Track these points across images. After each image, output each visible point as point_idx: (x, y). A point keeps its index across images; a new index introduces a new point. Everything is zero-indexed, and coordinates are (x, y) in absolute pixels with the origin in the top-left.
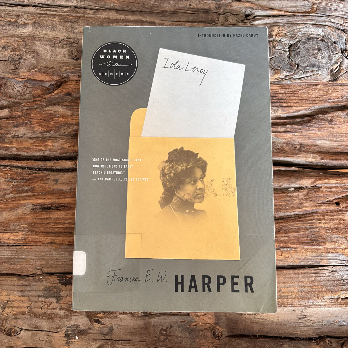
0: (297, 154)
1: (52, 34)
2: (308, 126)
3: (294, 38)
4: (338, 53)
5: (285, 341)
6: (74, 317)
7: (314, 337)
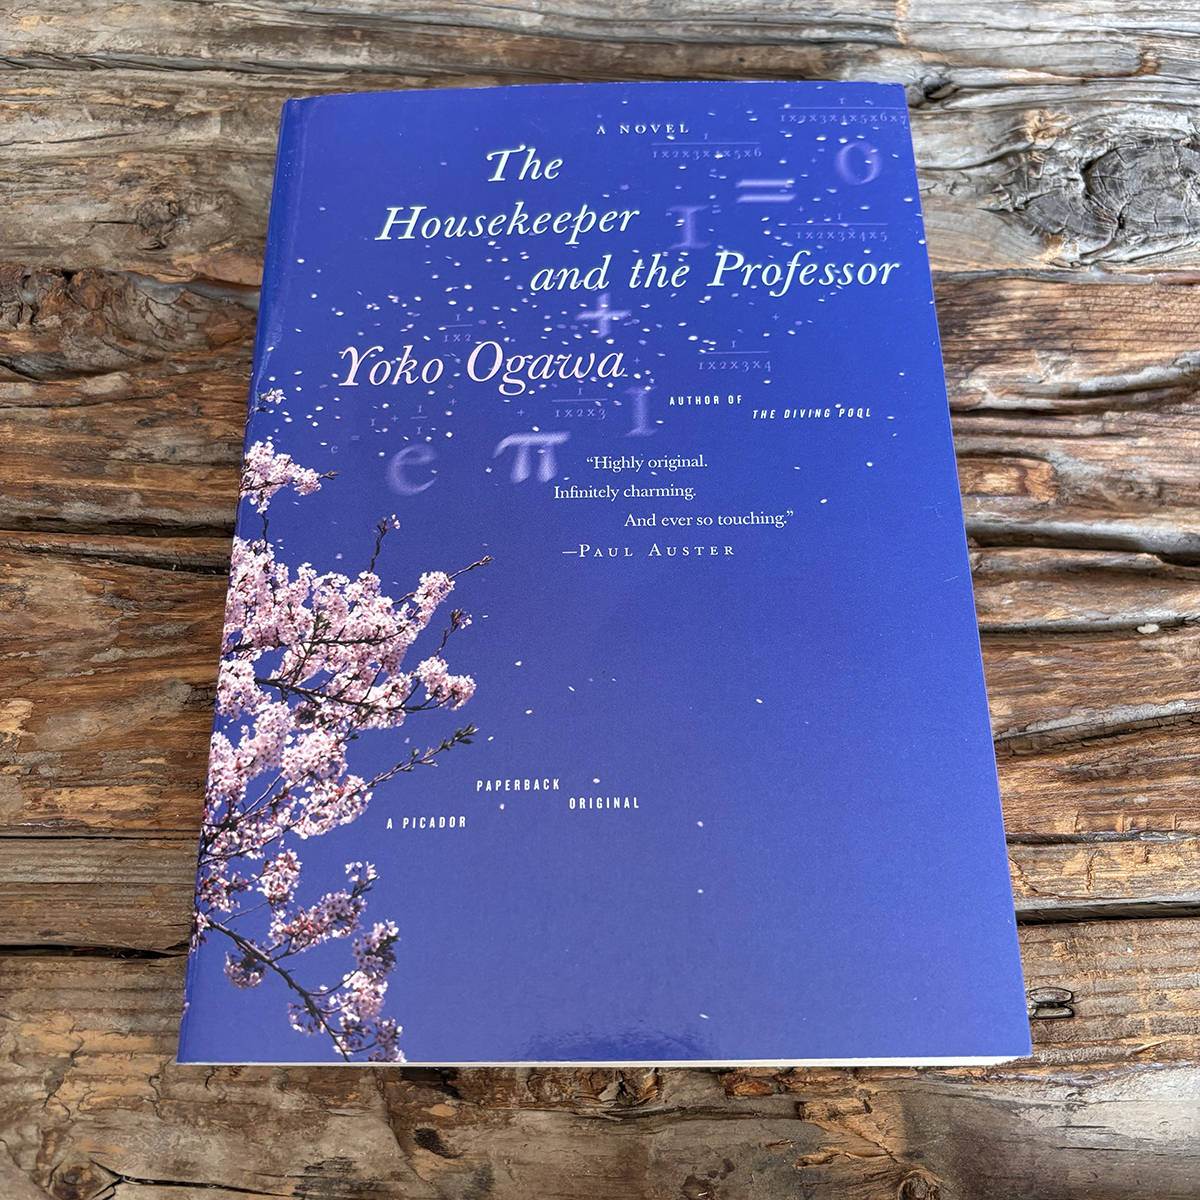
0: (1150, 511)
2: (1182, 414)
3: (1096, 139)
6: (335, 1123)
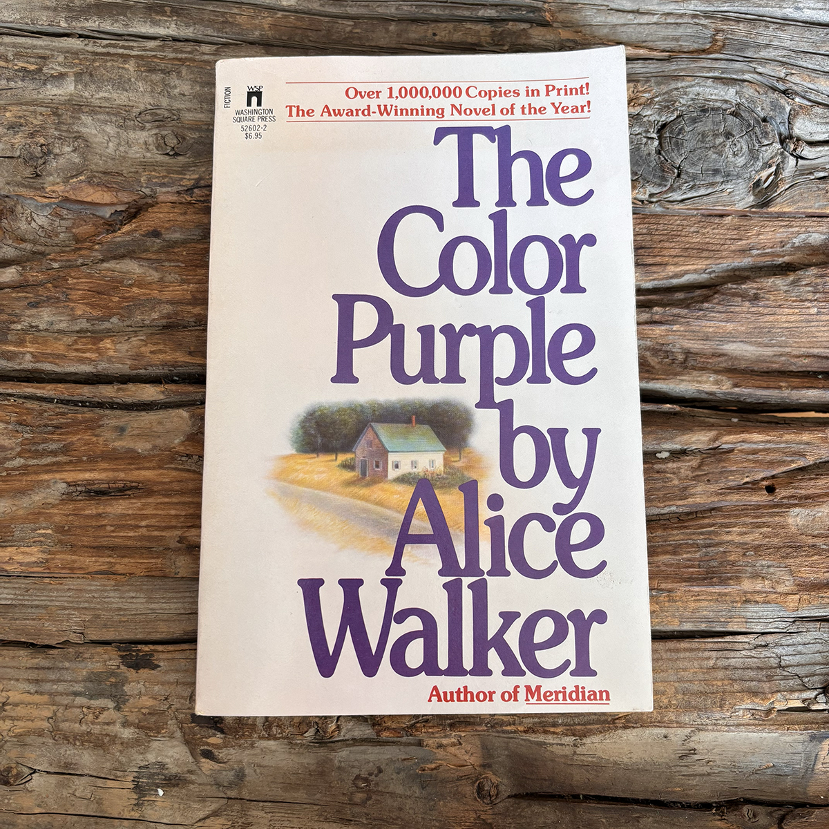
0: (676, 374)
1: (120, 98)
2: (703, 310)
3: (670, 108)
4: (771, 144)
5: (647, 810)
6: (155, 745)
7: (716, 802)
